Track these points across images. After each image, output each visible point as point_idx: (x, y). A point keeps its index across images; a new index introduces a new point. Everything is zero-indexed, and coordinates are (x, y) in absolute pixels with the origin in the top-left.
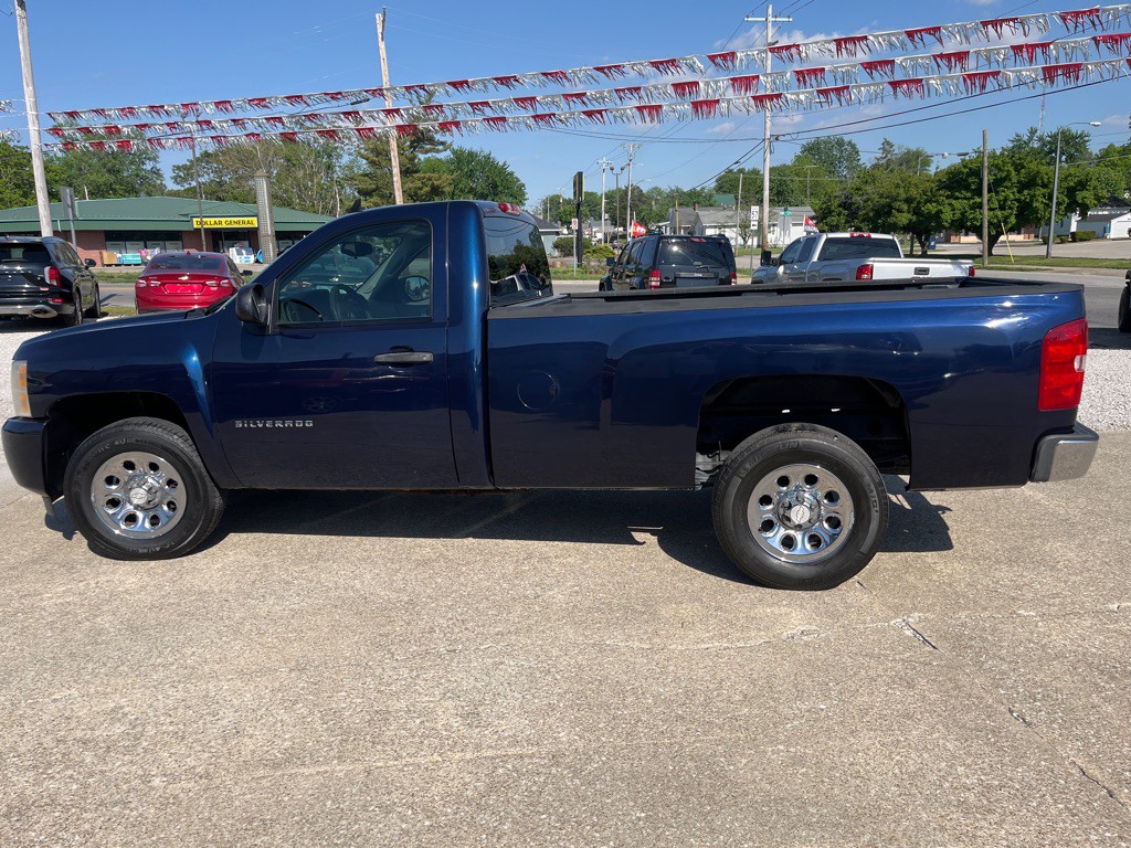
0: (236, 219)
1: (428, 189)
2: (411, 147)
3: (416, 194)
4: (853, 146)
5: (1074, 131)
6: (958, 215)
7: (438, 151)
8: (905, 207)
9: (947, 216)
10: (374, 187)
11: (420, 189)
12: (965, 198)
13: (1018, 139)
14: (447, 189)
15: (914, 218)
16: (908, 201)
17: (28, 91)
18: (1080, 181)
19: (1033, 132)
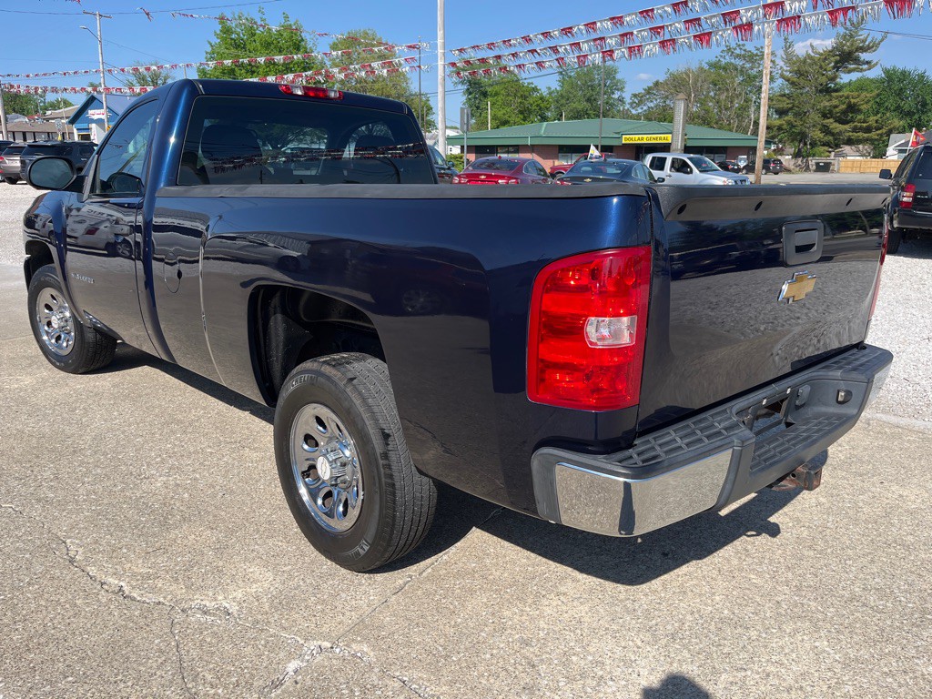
0: (654, 136)
1: (844, 107)
2: (834, 68)
3: (830, 112)
7: (861, 70)
10: (790, 106)
11: (836, 107)
14: (864, 107)
17: (440, 33)
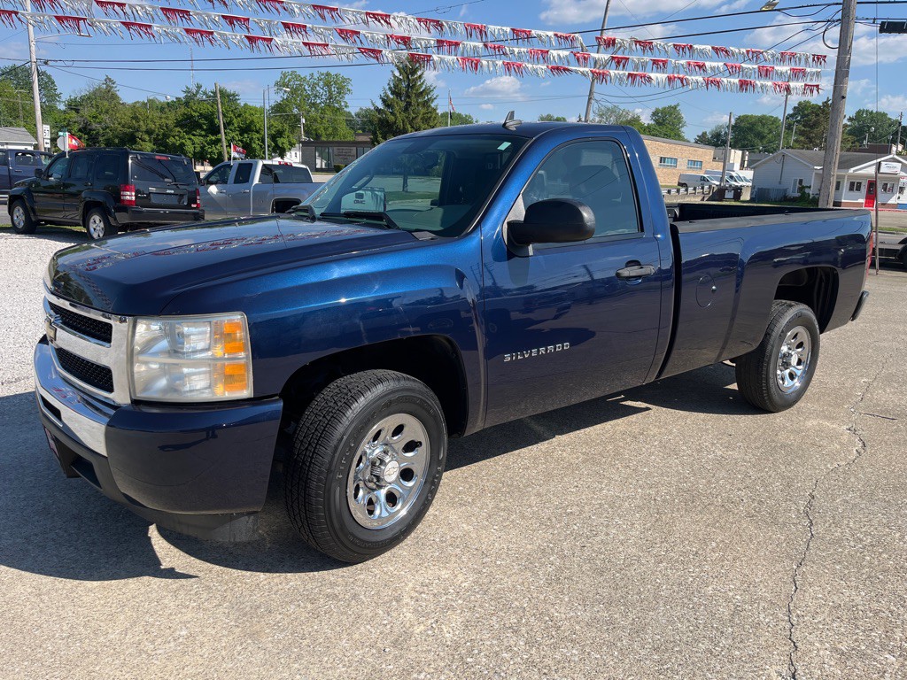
4: (49, 76)
5: (228, 90)
6: (198, 149)
8: (146, 137)
9: (189, 148)
12: (200, 135)
13: (188, 91)
15: (155, 147)
16: (149, 132)
18: (278, 131)
19: (199, 87)
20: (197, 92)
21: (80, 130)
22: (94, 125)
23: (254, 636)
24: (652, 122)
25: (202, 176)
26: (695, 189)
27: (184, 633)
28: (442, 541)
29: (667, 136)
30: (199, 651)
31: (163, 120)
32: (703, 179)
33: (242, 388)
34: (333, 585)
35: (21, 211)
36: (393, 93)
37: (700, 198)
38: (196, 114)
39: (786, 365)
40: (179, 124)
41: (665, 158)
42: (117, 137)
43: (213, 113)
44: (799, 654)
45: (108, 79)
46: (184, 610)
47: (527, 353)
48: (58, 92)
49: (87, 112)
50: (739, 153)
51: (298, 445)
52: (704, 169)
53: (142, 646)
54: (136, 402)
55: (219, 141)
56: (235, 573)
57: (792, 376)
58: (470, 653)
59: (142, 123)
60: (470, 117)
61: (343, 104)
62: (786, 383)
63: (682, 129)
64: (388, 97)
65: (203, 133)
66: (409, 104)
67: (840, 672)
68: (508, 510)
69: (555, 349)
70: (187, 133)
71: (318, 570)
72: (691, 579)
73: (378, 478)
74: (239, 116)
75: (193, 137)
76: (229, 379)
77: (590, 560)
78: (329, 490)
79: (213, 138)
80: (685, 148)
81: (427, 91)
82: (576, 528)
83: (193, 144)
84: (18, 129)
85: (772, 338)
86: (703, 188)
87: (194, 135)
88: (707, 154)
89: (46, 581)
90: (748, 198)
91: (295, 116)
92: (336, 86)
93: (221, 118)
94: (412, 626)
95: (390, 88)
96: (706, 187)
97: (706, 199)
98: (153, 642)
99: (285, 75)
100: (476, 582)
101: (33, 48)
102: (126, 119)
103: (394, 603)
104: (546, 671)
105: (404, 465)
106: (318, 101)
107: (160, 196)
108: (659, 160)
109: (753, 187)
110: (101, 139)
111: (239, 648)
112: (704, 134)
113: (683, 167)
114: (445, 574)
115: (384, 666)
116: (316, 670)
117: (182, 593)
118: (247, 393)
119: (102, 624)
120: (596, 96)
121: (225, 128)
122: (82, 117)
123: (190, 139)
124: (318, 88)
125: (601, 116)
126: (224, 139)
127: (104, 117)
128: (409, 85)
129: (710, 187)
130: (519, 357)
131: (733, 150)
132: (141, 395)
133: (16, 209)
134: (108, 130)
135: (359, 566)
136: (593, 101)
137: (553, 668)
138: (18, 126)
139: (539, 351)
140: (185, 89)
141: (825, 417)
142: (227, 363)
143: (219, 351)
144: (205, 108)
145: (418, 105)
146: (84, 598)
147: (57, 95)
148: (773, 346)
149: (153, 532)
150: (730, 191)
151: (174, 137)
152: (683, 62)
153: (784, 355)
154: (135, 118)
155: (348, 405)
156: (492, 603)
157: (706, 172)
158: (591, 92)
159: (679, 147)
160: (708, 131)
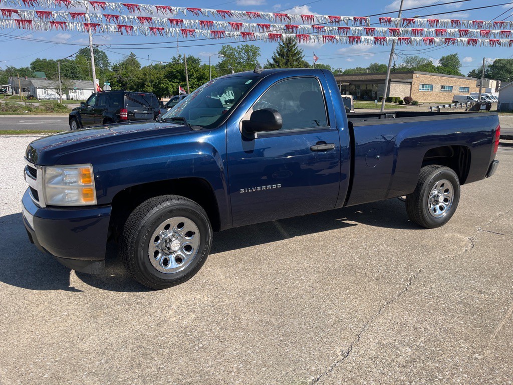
4: (104, 53)
5: (195, 57)
8: (150, 84)
12: (177, 82)
13: (174, 59)
15: (154, 89)
16: (151, 82)
19: (180, 56)
20: (179, 59)
21: (117, 82)
22: (125, 79)
23: (95, 317)
24: (440, 65)
25: (165, 103)
26: (461, 104)
27: (65, 314)
28: (206, 283)
29: (450, 73)
30: (68, 321)
31: (158, 75)
32: (469, 98)
33: (92, 200)
34: (142, 298)
35: (75, 124)
36: (279, 55)
37: (465, 110)
38: (175, 71)
39: (437, 202)
40: (166, 77)
41: (445, 86)
42: (135, 85)
43: (183, 70)
44: (359, 343)
45: (132, 54)
46: (70, 305)
47: (254, 189)
48: (109, 61)
49: (121, 72)
50: (495, 82)
51: (125, 230)
52: (470, 92)
53: (45, 318)
54: (48, 206)
55: (186, 85)
56: (100, 290)
57: (441, 208)
58: (191, 331)
59: (147, 77)
60: (329, 66)
61: (255, 62)
62: (437, 212)
63: (459, 69)
64: (276, 57)
65: (178, 81)
66: (288, 61)
67: (375, 353)
68: (248, 270)
69: (272, 187)
70: (170, 81)
71: (139, 292)
72: (324, 306)
73: (169, 249)
74: (197, 71)
75: (173, 83)
76: (86, 195)
77: (277, 294)
78: (137, 251)
79: (183, 83)
80: (458, 80)
81: (298, 53)
82: (278, 280)
83: (173, 87)
84: (88, 81)
85: (424, 186)
86: (466, 104)
87: (173, 82)
88: (472, 84)
89: (17, 289)
90: (496, 109)
91: (229, 69)
92: (252, 52)
93: (187, 72)
94: (170, 318)
95: (278, 52)
96: (469, 103)
97: (468, 110)
98: (50, 316)
99: (224, 48)
100: (212, 301)
101: (91, 38)
102: (141, 76)
103: (167, 308)
104: (222, 340)
105: (187, 243)
106: (242, 61)
107: (139, 114)
108: (440, 88)
109: (499, 103)
110: (127, 86)
111: (86, 321)
112: (474, 71)
113: (456, 92)
114: (199, 297)
115: (147, 333)
116: (116, 332)
117: (73, 298)
118: (94, 202)
119: (32, 308)
120: (396, 51)
121: (189, 78)
122: (118, 74)
123: (171, 84)
124: (242, 54)
125: (407, 62)
126: (188, 84)
127: (130, 74)
128: (288, 50)
129: (471, 102)
130: (250, 191)
131: (491, 81)
132: (50, 203)
133: (73, 123)
134: (131, 81)
135: (159, 291)
136: (394, 55)
137: (227, 340)
138: (89, 80)
139: (261, 188)
140: (172, 58)
141: (460, 232)
142: (84, 188)
143: (81, 183)
144: (179, 68)
145: (293, 61)
146: (30, 297)
147: (109, 63)
148: (424, 191)
149: (73, 272)
150: (483, 105)
151: (163, 83)
152: (433, 29)
153: (435, 196)
154: (144, 74)
155: (148, 211)
156: (214, 311)
157: (471, 94)
158: (392, 49)
159: (454, 80)
160: (476, 69)
